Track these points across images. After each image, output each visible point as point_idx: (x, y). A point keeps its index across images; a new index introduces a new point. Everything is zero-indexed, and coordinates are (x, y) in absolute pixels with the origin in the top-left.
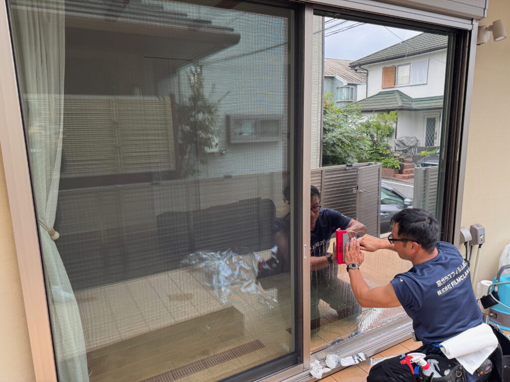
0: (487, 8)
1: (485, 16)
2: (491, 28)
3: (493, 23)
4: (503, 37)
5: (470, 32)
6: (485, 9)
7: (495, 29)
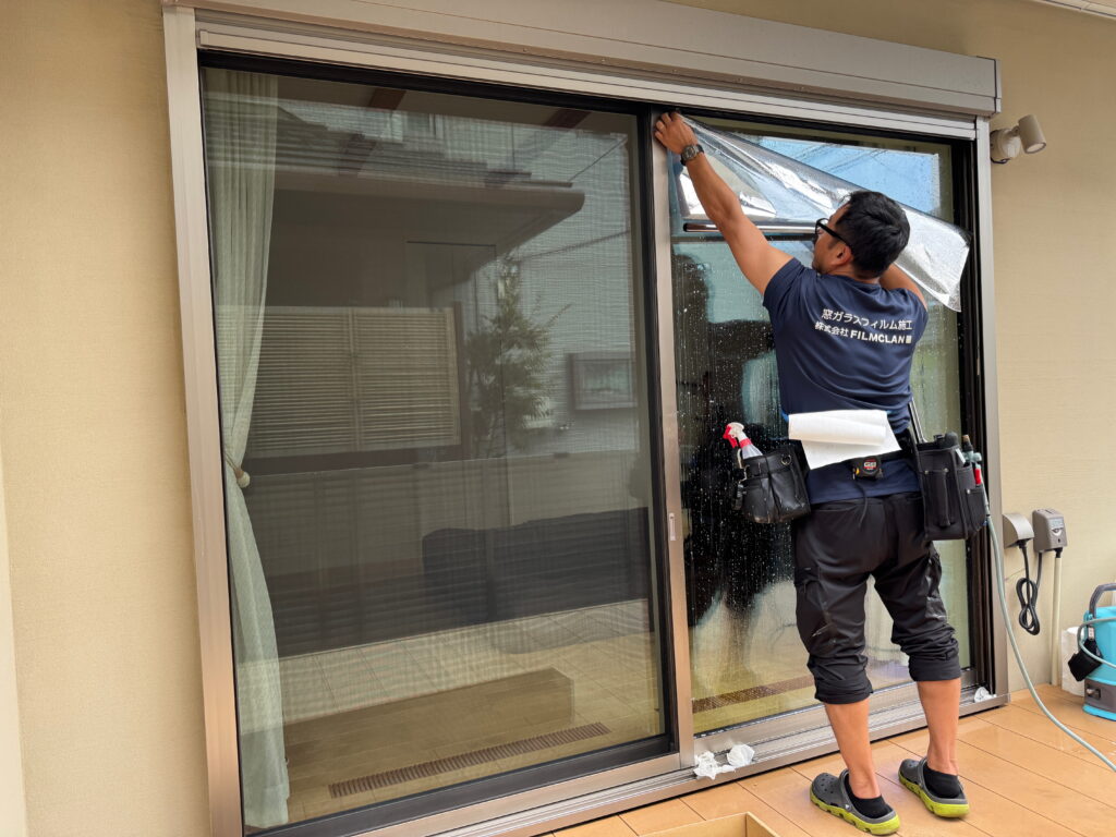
0: (999, 96)
1: (999, 110)
2: (1016, 132)
3: (1020, 121)
4: (1040, 146)
5: (975, 142)
6: (995, 98)
7: (1024, 132)
